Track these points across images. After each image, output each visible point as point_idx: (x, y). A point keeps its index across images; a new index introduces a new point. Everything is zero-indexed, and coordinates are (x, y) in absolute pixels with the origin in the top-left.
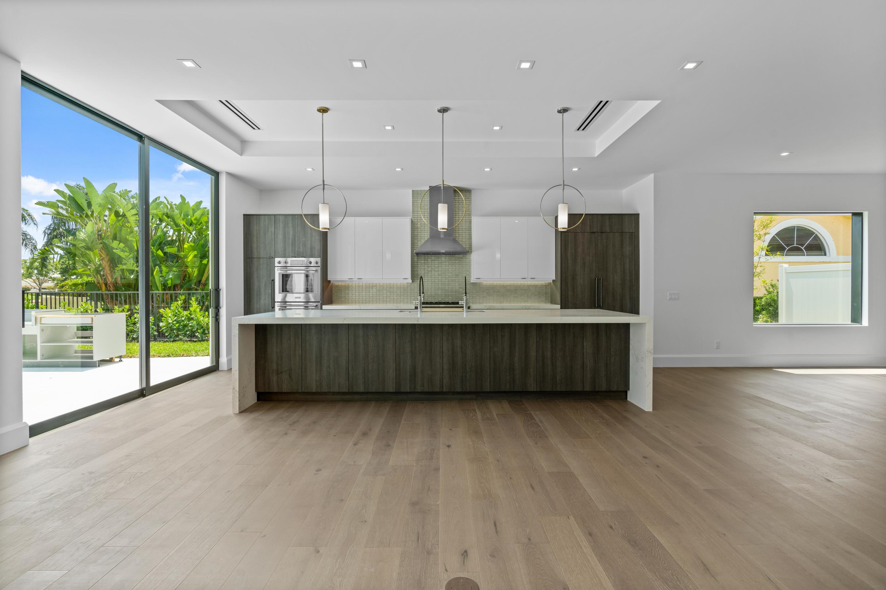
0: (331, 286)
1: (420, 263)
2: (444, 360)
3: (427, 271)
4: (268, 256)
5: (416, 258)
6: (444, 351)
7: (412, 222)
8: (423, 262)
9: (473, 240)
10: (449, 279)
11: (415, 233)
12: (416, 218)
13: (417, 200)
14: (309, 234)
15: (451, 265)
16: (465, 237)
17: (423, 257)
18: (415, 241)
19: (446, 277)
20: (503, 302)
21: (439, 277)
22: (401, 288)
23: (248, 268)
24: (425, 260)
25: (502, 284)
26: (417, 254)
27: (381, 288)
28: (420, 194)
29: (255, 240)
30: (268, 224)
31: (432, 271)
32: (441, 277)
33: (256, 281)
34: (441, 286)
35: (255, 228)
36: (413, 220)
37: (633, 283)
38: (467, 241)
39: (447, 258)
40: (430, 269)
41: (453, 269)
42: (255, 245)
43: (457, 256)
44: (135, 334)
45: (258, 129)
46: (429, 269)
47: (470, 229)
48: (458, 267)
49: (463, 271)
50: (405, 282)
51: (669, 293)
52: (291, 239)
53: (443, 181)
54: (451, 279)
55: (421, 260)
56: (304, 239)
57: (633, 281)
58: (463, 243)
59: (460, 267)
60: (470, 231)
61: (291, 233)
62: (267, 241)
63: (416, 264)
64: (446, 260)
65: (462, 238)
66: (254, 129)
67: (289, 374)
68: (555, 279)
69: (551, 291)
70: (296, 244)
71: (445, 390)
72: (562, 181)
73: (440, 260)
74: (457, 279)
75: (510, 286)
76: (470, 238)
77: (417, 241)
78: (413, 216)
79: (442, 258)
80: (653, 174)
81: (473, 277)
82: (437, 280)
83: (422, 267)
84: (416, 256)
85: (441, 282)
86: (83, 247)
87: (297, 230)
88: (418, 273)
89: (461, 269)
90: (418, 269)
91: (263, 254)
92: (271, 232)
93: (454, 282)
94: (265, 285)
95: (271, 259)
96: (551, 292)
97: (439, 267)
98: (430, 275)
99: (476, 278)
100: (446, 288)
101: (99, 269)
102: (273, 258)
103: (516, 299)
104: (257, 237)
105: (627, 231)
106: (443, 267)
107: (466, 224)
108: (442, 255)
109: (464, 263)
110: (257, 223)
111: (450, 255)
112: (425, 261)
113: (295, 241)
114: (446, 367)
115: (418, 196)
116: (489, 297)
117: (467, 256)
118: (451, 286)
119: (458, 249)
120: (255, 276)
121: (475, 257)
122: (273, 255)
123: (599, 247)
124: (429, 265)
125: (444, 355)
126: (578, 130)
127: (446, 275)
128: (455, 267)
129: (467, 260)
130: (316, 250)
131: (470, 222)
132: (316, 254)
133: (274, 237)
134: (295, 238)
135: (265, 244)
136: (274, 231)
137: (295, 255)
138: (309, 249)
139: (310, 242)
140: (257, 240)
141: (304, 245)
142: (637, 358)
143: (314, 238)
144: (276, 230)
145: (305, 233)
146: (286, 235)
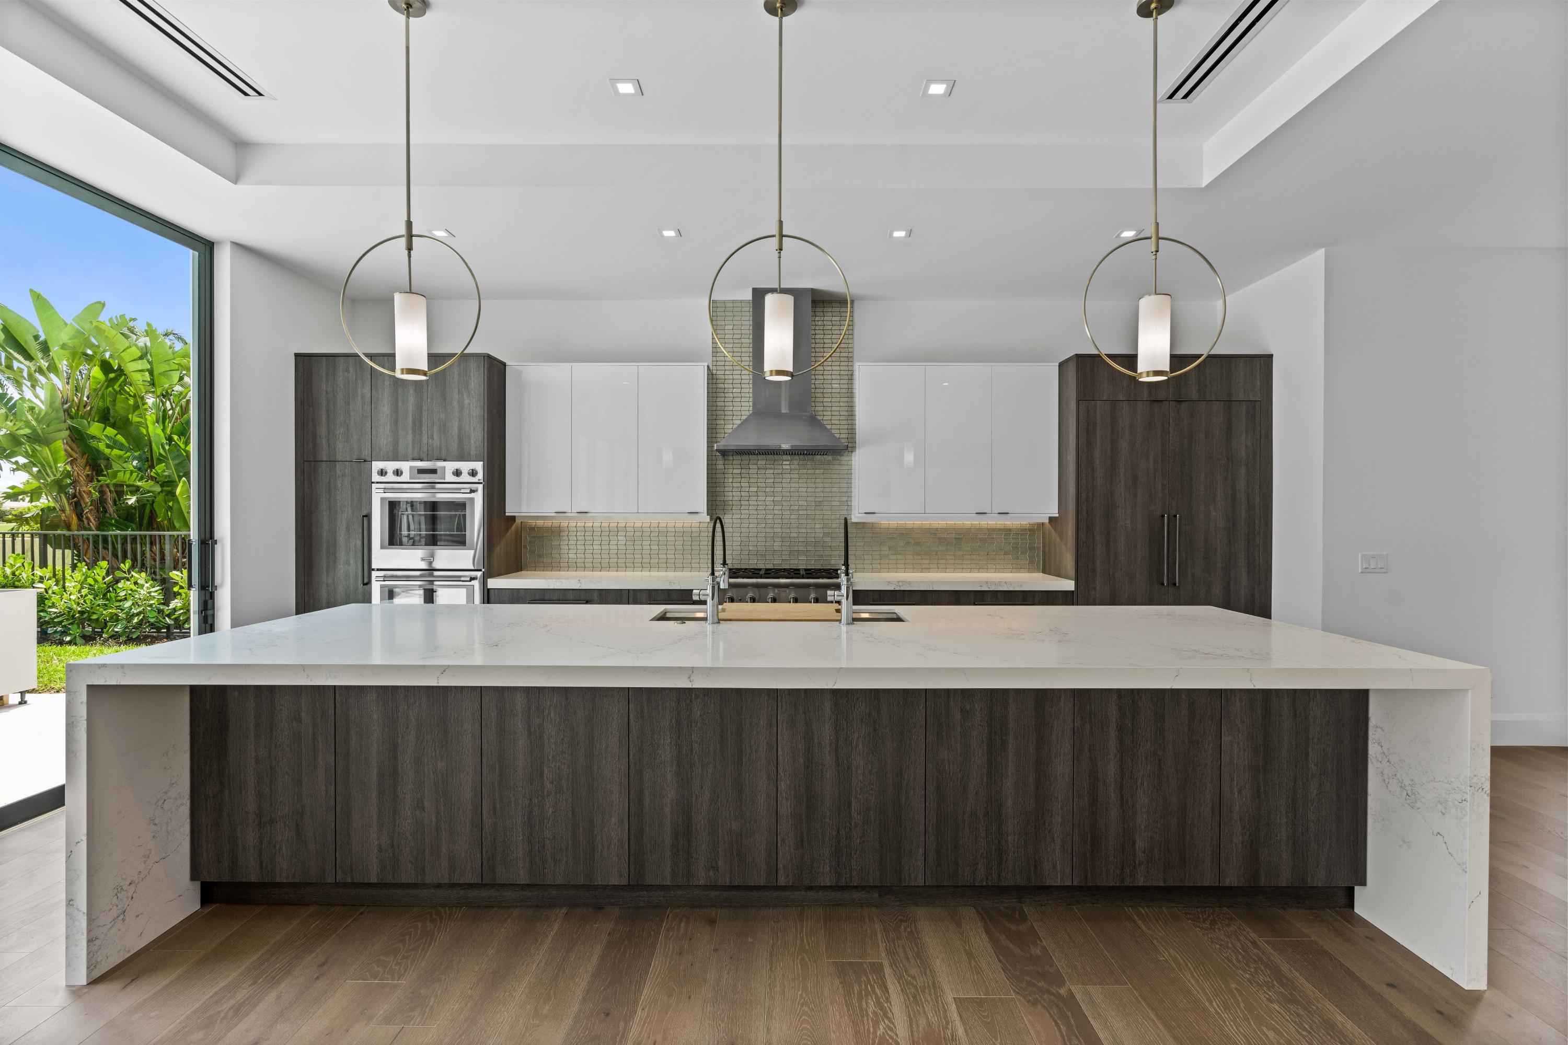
0: (517, 530)
1: (730, 476)
2: (782, 786)
3: (747, 494)
4: (355, 457)
5: (721, 462)
6: (780, 758)
7: (712, 377)
8: (738, 471)
9: (857, 422)
10: (801, 512)
11: (719, 404)
12: (722, 368)
13: (723, 323)
14: (455, 404)
15: (804, 481)
16: (837, 413)
17: (737, 460)
18: (718, 422)
19: (792, 508)
20: (928, 570)
21: (776, 507)
22: (686, 534)
23: (306, 486)
24: (743, 467)
25: (927, 526)
26: (724, 453)
27: (637, 534)
28: (731, 309)
29: (324, 417)
30: (356, 379)
31: (760, 494)
32: (780, 507)
33: (325, 517)
34: (779, 530)
35: (322, 387)
36: (714, 372)
37: (1257, 528)
38: (842, 422)
39: (796, 462)
40: (755, 489)
41: (809, 490)
42: (323, 431)
43: (818, 457)
44: (120, 625)
45: (255, 94)
46: (751, 489)
47: (850, 394)
48: (821, 485)
49: (834, 494)
50: (695, 520)
51: (1363, 556)
52: (410, 415)
53: (781, 223)
54: (805, 512)
55: (733, 469)
56: (442, 416)
57: (1257, 521)
58: (834, 427)
59: (827, 485)
60: (849, 400)
61: (412, 400)
62: (353, 420)
63: (722, 476)
64: (793, 467)
65: (831, 417)
66: (246, 94)
67: (297, 825)
68: (1057, 515)
69: (1044, 543)
70: (424, 428)
71: (782, 881)
72: (1153, 226)
73: (778, 467)
74: (817, 512)
75: (945, 530)
76: (851, 415)
77: (722, 422)
78: (715, 364)
79: (784, 463)
80: (1324, 249)
81: (857, 508)
82: (771, 517)
83: (735, 485)
84: (720, 457)
85: (780, 521)
86: (25, 435)
87: (425, 394)
88: (726, 499)
89: (828, 490)
90: (727, 489)
91: (341, 453)
92: (363, 398)
93: (809, 521)
94: (348, 529)
95: (362, 464)
96: (1044, 547)
97: (776, 485)
98: (755, 503)
99: (865, 513)
100: (793, 535)
101: (64, 483)
102: (367, 461)
103: (960, 562)
104: (327, 411)
105: (1241, 397)
106: (784, 485)
107: (842, 382)
108: (784, 456)
109: (835, 476)
110: (327, 374)
111: (802, 457)
112: (743, 471)
113: (421, 421)
114: (786, 807)
115: (727, 314)
116: (895, 557)
117: (843, 458)
118: (804, 531)
119: (822, 441)
120: (323, 505)
121: (860, 460)
122: (366, 454)
123: (1171, 439)
124: (752, 480)
125: (780, 771)
126: (1171, 97)
127: (792, 503)
128: (813, 485)
129: (843, 467)
130: (472, 442)
131: (851, 377)
132: (472, 453)
133: (369, 410)
134: (421, 411)
135: (348, 428)
136: (369, 395)
137: (420, 454)
138: (456, 441)
139: (457, 423)
140: (328, 417)
141: (444, 429)
142: (1414, 794)
143: (468, 412)
144: (374, 393)
145: (445, 399)
146: (400, 405)
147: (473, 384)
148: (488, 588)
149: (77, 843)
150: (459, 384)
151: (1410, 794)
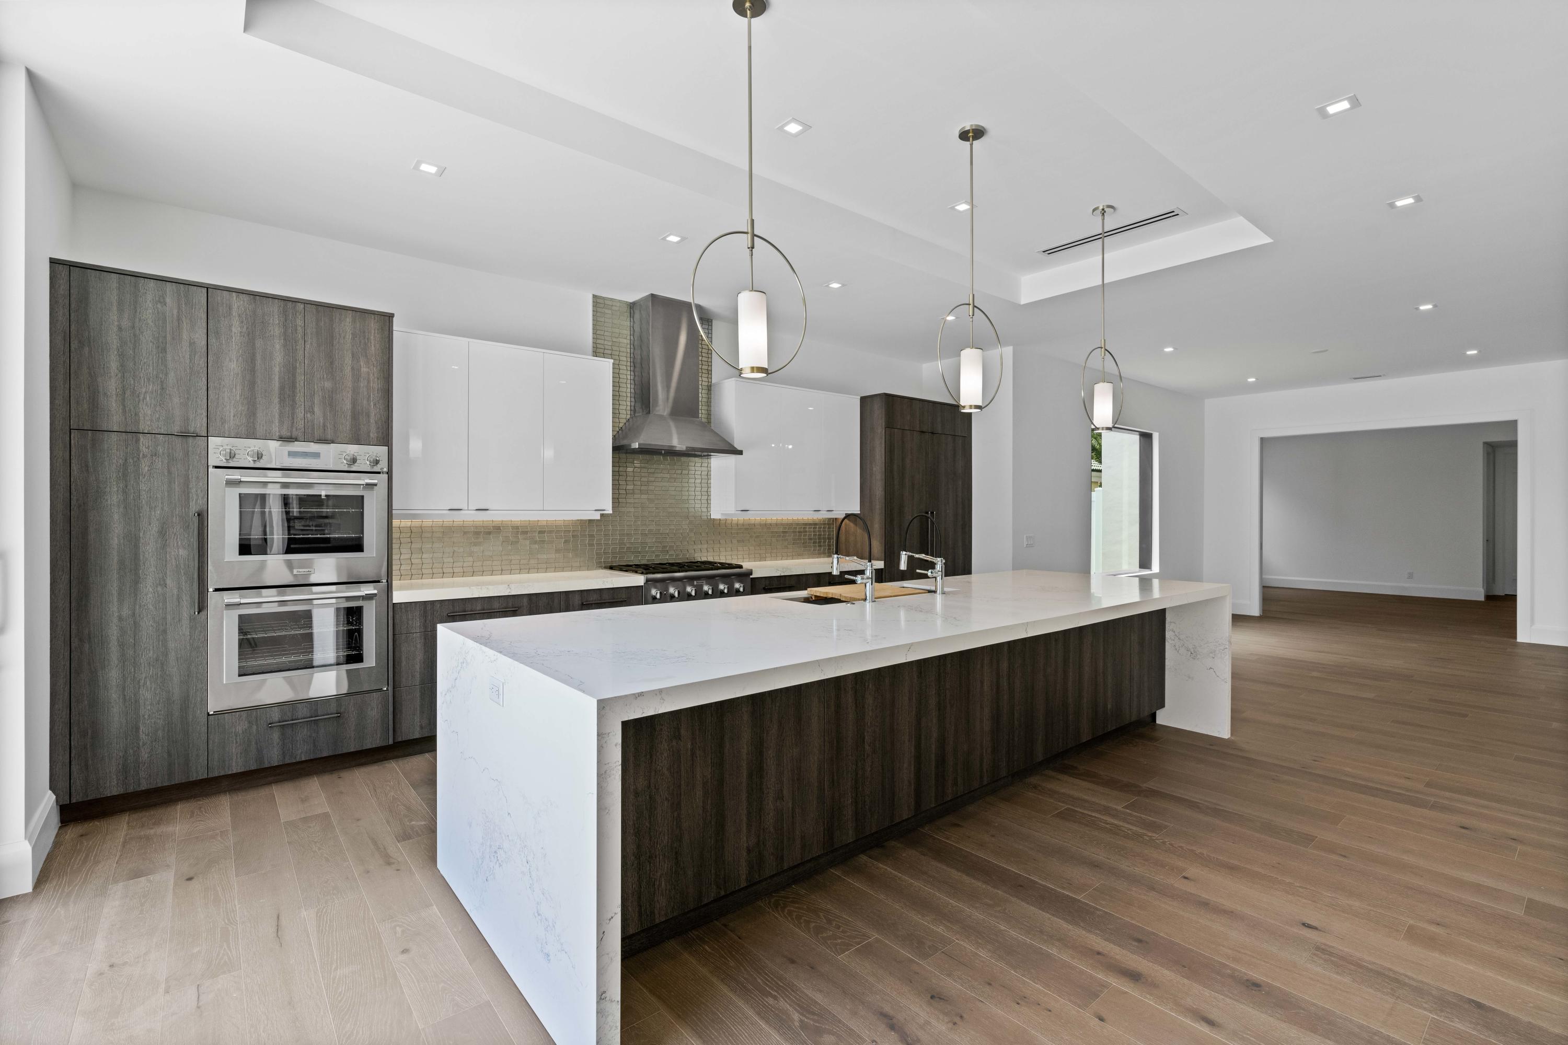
10: (671, 510)
13: (602, 320)
14: (347, 371)
23: (75, 467)
28: (610, 307)
29: (114, 365)
30: (177, 316)
32: (654, 505)
48: (687, 484)
52: (275, 377)
54: (674, 510)
56: (328, 385)
61: (278, 358)
62: (172, 375)
64: (664, 467)
68: (859, 512)
70: (299, 398)
80: (1012, 347)
82: (646, 514)
85: (654, 518)
87: (301, 353)
91: (149, 421)
92: (192, 344)
94: (161, 535)
95: (190, 438)
97: (650, 484)
100: (664, 532)
102: (200, 436)
104: (122, 355)
105: (960, 434)
106: (657, 484)
107: (703, 391)
109: (698, 477)
110: (120, 303)
113: (293, 386)
115: (606, 311)
118: (674, 527)
119: (717, 445)
122: (198, 424)
127: (664, 501)
128: (680, 484)
129: (704, 469)
130: (372, 421)
131: (709, 388)
132: (371, 435)
133: (203, 364)
134: (294, 375)
135: (162, 385)
136: (204, 342)
137: (291, 432)
138: (348, 418)
139: (349, 395)
140: (123, 367)
141: (330, 402)
142: (1194, 652)
143: (366, 384)
144: (212, 340)
145: (332, 363)
146: (259, 361)
147: (373, 348)
148: (394, 602)
149: (610, 920)
150: (353, 346)
151: (1193, 652)
